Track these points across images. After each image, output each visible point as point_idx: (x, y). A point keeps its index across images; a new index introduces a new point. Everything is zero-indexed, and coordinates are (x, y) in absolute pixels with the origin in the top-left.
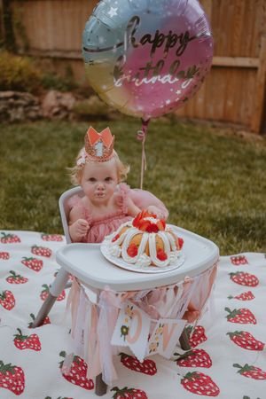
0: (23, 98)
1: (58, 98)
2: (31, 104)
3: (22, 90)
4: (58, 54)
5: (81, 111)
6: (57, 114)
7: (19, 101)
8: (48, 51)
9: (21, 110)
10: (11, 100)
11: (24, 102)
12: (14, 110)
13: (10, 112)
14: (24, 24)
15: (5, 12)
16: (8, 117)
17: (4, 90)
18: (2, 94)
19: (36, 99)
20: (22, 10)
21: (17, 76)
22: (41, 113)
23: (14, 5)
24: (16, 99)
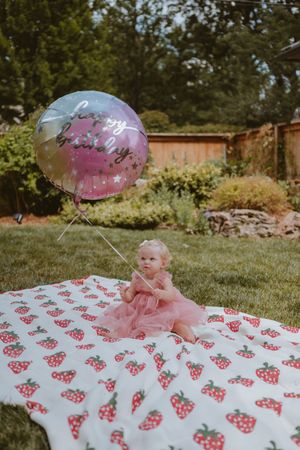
0: (257, 216)
1: (296, 218)
2: (263, 221)
3: (259, 209)
6: (290, 232)
7: (252, 219)
9: (252, 226)
10: (246, 217)
11: (257, 220)
12: (245, 225)
13: (240, 227)
14: (294, 153)
15: (279, 143)
16: (238, 231)
17: (240, 208)
18: (237, 211)
19: (273, 219)
20: (294, 140)
21: (255, 196)
22: (271, 231)
23: (288, 136)
24: (250, 216)
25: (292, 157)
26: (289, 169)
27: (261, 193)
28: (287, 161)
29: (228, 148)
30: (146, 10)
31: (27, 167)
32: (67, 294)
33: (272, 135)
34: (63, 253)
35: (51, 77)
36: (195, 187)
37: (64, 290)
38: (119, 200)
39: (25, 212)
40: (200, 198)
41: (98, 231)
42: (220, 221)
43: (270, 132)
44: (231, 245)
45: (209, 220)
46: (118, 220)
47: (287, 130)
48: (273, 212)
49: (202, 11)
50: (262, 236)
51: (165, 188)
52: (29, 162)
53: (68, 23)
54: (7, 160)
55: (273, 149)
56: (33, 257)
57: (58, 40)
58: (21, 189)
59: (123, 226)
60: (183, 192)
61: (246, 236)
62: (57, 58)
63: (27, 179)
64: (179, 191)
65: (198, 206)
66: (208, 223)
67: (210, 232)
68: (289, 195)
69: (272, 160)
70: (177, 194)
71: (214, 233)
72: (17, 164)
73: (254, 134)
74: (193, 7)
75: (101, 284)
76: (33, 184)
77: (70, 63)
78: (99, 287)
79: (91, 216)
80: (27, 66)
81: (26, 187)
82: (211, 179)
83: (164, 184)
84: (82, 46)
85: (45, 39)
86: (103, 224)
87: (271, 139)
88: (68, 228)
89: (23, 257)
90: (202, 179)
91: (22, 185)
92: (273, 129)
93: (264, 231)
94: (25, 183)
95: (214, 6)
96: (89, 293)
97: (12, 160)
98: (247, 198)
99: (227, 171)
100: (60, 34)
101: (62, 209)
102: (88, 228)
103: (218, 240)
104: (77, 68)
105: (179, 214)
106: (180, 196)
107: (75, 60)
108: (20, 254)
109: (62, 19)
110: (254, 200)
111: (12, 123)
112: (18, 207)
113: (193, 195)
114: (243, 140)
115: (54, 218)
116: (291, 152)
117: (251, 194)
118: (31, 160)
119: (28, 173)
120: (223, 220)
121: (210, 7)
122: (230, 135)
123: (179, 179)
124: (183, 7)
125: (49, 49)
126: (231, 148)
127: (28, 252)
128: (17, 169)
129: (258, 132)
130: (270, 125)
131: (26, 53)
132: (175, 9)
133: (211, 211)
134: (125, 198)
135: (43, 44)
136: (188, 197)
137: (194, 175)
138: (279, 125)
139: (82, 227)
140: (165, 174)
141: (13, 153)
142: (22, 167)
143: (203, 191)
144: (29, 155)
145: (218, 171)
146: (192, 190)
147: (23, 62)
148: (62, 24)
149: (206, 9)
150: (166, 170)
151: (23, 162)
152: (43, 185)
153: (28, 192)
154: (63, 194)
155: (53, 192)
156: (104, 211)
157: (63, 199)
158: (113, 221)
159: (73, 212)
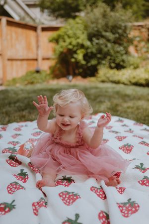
31: (77, 46)
38: (137, 67)
39: (75, 75)
41: (120, 87)
46: (134, 81)
52: (78, 43)
54: (64, 41)
58: (73, 60)
59: (137, 84)
63: (76, 54)
72: (70, 44)
76: (80, 57)
79: (116, 78)
81: (76, 59)
86: (124, 83)
91: (74, 58)
94: (75, 56)
97: (68, 41)
101: (98, 73)
102: (114, 85)
112: (71, 71)
115: (93, 79)
118: (80, 41)
119: (77, 50)
128: (70, 47)
134: (140, 66)
141: (69, 37)
142: (74, 46)
144: (78, 38)
151: (74, 42)
152: (87, 58)
153: (77, 63)
154: (99, 63)
155: (94, 62)
156: (125, 75)
157: (99, 67)
158: (130, 82)
159: (105, 75)
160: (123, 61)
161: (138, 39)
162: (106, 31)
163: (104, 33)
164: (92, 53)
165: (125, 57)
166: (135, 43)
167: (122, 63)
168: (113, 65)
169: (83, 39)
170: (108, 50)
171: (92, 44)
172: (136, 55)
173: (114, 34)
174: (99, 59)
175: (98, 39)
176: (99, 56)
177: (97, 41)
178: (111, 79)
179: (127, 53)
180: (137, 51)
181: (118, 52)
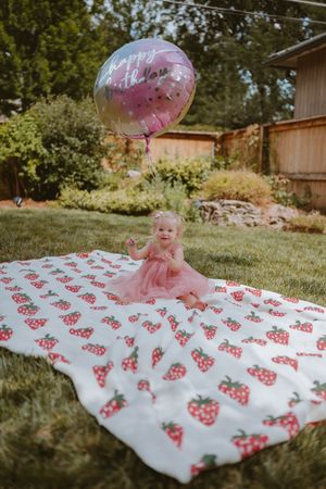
0: (244, 207)
1: (279, 210)
2: (250, 212)
3: (246, 200)
4: (301, 176)
5: (297, 224)
6: (274, 223)
7: (240, 209)
8: (293, 174)
9: (239, 215)
10: (234, 207)
11: (244, 210)
12: (233, 215)
13: (228, 216)
14: (278, 151)
15: (264, 142)
16: (226, 219)
17: (229, 199)
18: (226, 202)
19: (258, 210)
20: (278, 139)
21: (243, 188)
22: (257, 221)
23: (272, 136)
24: (238, 206)
25: (276, 156)
26: (273, 167)
27: (248, 186)
28: (271, 159)
29: (216, 145)
30: (141, 18)
31: (28, 153)
32: (73, 265)
33: (258, 134)
34: (64, 232)
35: (50, 74)
36: (186, 178)
37: (70, 261)
38: (115, 188)
39: (23, 196)
40: (191, 189)
41: (95, 215)
42: (210, 210)
43: (256, 132)
44: (220, 231)
45: (200, 209)
46: (113, 207)
47: (273, 130)
48: (258, 204)
49: (193, 21)
50: (248, 225)
51: (158, 178)
52: (30, 149)
53: (68, 25)
54: (8, 146)
55: (258, 148)
56: (36, 234)
57: (57, 39)
58: (21, 174)
59: (117, 211)
60: (175, 182)
61: (234, 224)
62: (56, 57)
63: (27, 165)
64: (172, 181)
65: (189, 197)
66: (198, 212)
67: (200, 220)
68: (273, 189)
69: (257, 157)
70: (170, 185)
71: (204, 220)
72: (18, 150)
73: (241, 133)
74: (185, 17)
75: (105, 257)
76: (32, 170)
77: (69, 62)
78: (103, 260)
79: (88, 203)
80: (27, 62)
81: (26, 173)
82: (202, 172)
83: (158, 175)
84: (81, 47)
85: (45, 38)
86: (99, 210)
87: (257, 138)
88: (67, 211)
89: (25, 234)
90: (193, 171)
91: (22, 171)
92: (259, 129)
93: (250, 221)
94: (25, 168)
95: (203, 17)
96: (94, 265)
97: (14, 146)
98: (236, 190)
99: (216, 166)
100: (59, 34)
101: (60, 195)
102: (86, 212)
103: (208, 227)
104: (75, 67)
105: (171, 203)
106: (172, 186)
107: (74, 59)
108: (22, 231)
109: (62, 20)
110: (241, 192)
111: (9, 116)
112: (18, 192)
113: (185, 186)
114: (231, 139)
115: (53, 203)
116: (275, 151)
117: (240, 186)
118: (32, 147)
119: (28, 159)
120: (213, 209)
121: (200, 18)
122: (218, 134)
123: (172, 170)
124: (175, 17)
125: (48, 48)
126: (219, 146)
127: (31, 230)
128: (18, 155)
129: (244, 132)
130: (257, 126)
131: (27, 51)
132: (168, 18)
133: (202, 201)
134: (120, 187)
135: (43, 42)
136: (180, 188)
137: (186, 167)
138: (265, 125)
139: (79, 212)
140: (159, 165)
141: (14, 139)
142: (23, 154)
143: (194, 182)
144: (30, 142)
145: (208, 165)
146: (184, 182)
147: (23, 59)
148: (62, 24)
149: (197, 19)
150: (160, 162)
151: (24, 149)
152: (42, 172)
153: (27, 178)
154: (61, 180)
155: (52, 179)
156: (100, 198)
157: (61, 186)
158: (108, 208)
159: (71, 197)
160: (94, 178)
161: (113, 148)
162: (69, 135)
163: (67, 138)
164: (50, 165)
165: (96, 173)
166: (109, 153)
167: (92, 182)
168: (81, 184)
169: (36, 143)
170: (74, 163)
171: (50, 152)
172: (110, 170)
173: (81, 140)
174: (60, 173)
175: (58, 146)
176: (60, 170)
177: (57, 149)
178: (80, 203)
179: (99, 167)
180: (111, 165)
181: (87, 166)
